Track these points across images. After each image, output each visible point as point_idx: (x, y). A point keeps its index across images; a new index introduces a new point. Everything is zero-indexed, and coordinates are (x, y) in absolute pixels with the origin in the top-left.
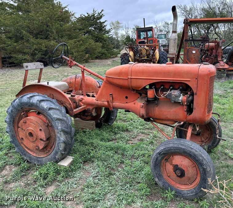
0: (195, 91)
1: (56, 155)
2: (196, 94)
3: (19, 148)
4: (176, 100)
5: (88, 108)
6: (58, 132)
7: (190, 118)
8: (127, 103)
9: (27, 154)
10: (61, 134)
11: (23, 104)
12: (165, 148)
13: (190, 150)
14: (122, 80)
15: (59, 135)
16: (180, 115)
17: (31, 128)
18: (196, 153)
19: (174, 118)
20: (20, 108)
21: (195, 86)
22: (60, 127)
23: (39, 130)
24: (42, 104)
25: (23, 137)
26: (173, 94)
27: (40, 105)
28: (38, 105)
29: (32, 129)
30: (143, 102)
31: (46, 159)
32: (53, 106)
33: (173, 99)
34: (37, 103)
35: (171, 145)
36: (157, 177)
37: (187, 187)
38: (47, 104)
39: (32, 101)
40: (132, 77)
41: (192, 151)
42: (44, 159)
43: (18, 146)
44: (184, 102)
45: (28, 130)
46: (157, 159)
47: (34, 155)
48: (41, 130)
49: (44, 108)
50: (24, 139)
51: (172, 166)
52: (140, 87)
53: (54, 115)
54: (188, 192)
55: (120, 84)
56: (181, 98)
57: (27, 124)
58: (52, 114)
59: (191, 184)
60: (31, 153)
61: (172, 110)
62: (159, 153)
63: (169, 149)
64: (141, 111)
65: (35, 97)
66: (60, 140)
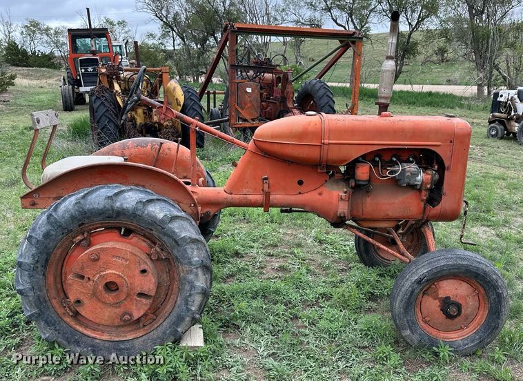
0: (447, 164)
1: (178, 325)
2: (448, 168)
3: (58, 328)
4: (412, 182)
5: (204, 212)
6: (191, 271)
7: (435, 212)
8: (300, 193)
9: (84, 339)
10: (197, 275)
11: (88, 214)
12: (430, 269)
13: (477, 265)
14: (306, 147)
15: (191, 277)
16: (411, 209)
17: (114, 272)
18: (487, 269)
19: (400, 215)
20: (75, 227)
21: (449, 154)
22: (196, 259)
23: (137, 272)
24: (151, 209)
25: (82, 298)
26: (408, 171)
27: (146, 212)
28: (139, 213)
29: (117, 273)
30: (345, 190)
31: (143, 342)
32: (176, 213)
33: (407, 180)
34: (135, 209)
35: (443, 263)
36: (409, 327)
37: (460, 333)
38: (162, 210)
39: (121, 205)
40: (331, 142)
41: (481, 266)
42: (136, 343)
43: (54, 325)
44: (427, 184)
45: (103, 276)
46: (412, 292)
47: (104, 338)
48: (144, 271)
49: (155, 218)
50: (86, 301)
51: (437, 301)
52: (346, 161)
53: (181, 232)
54: (466, 342)
55: (301, 156)
56: (419, 178)
57: (100, 263)
58: (176, 231)
59: (467, 327)
60: (94, 335)
61: (397, 201)
62: (419, 282)
63: (439, 270)
64: (340, 208)
65: (127, 195)
66: (193, 287)
